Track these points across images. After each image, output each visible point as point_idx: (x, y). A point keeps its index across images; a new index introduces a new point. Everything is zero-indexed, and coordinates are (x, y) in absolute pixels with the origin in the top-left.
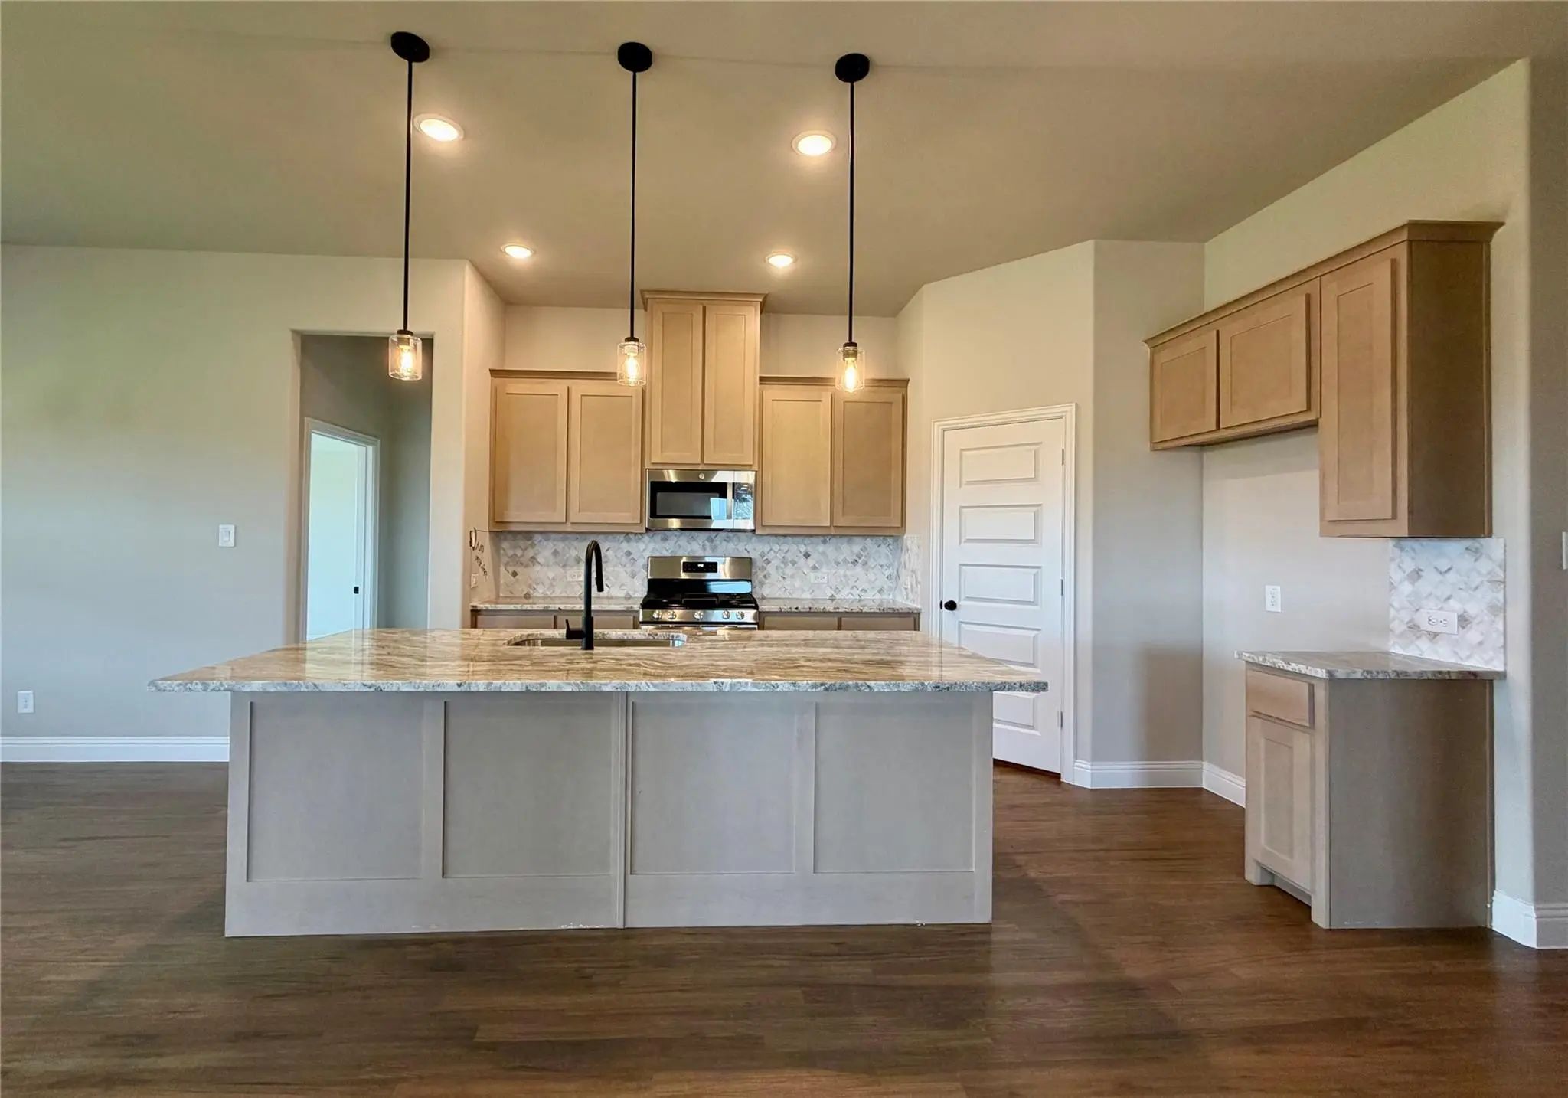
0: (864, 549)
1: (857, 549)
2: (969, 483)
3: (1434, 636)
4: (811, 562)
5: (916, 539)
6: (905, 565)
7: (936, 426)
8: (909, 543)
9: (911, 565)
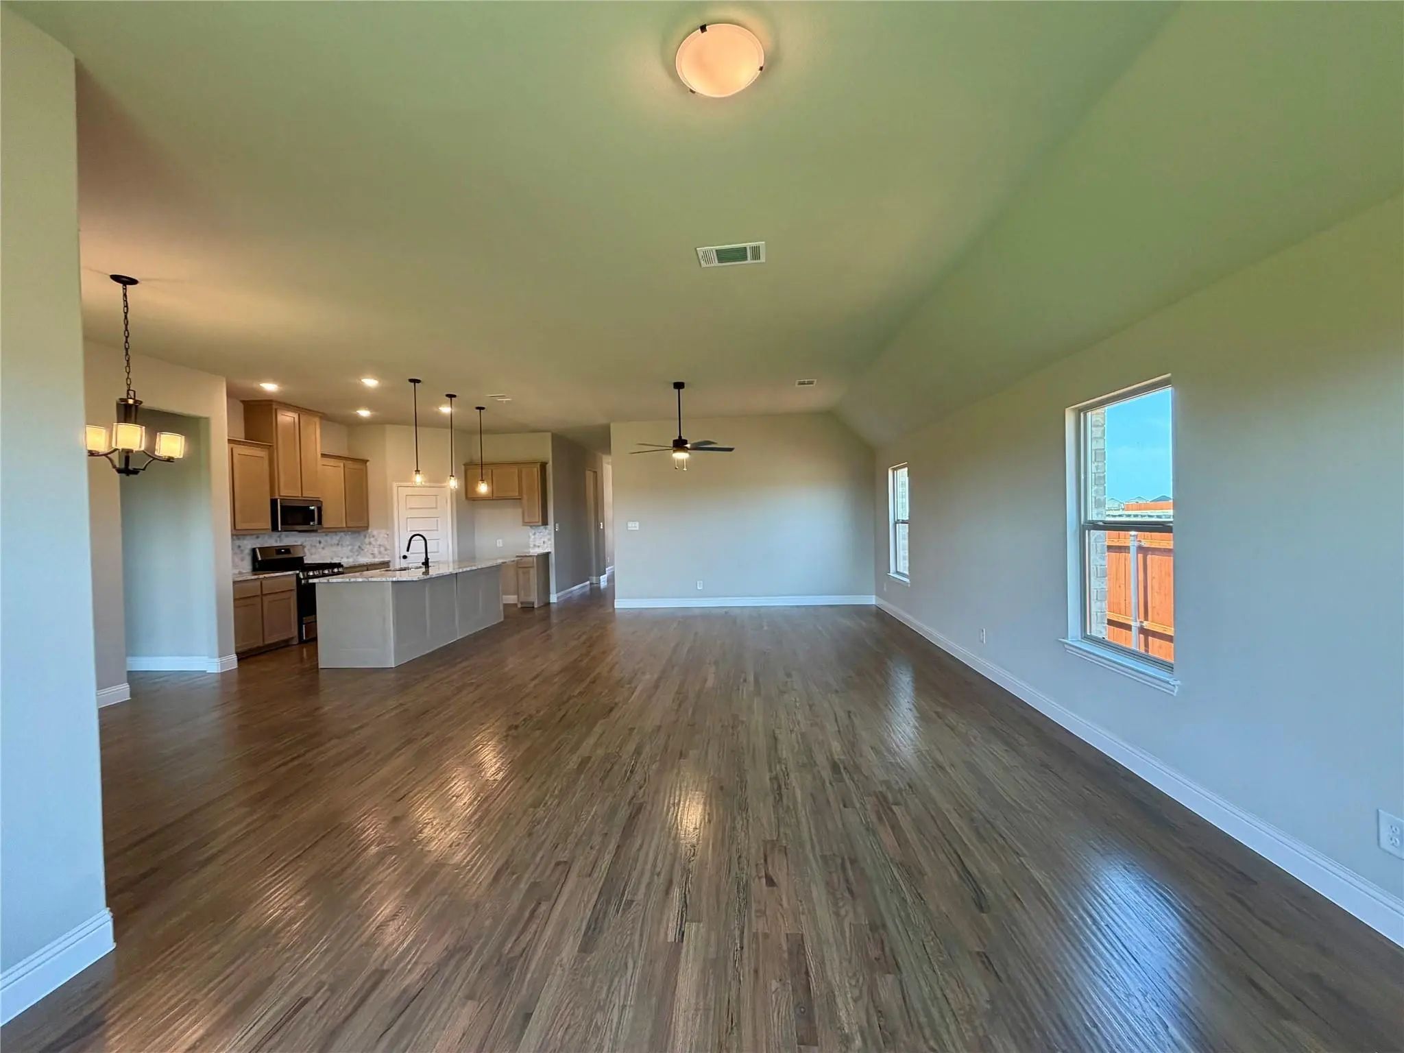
0: (341, 538)
1: (338, 538)
2: (411, 508)
3: (539, 547)
4: (322, 545)
5: (384, 531)
6: (370, 543)
7: (395, 485)
8: (375, 533)
9: (378, 543)
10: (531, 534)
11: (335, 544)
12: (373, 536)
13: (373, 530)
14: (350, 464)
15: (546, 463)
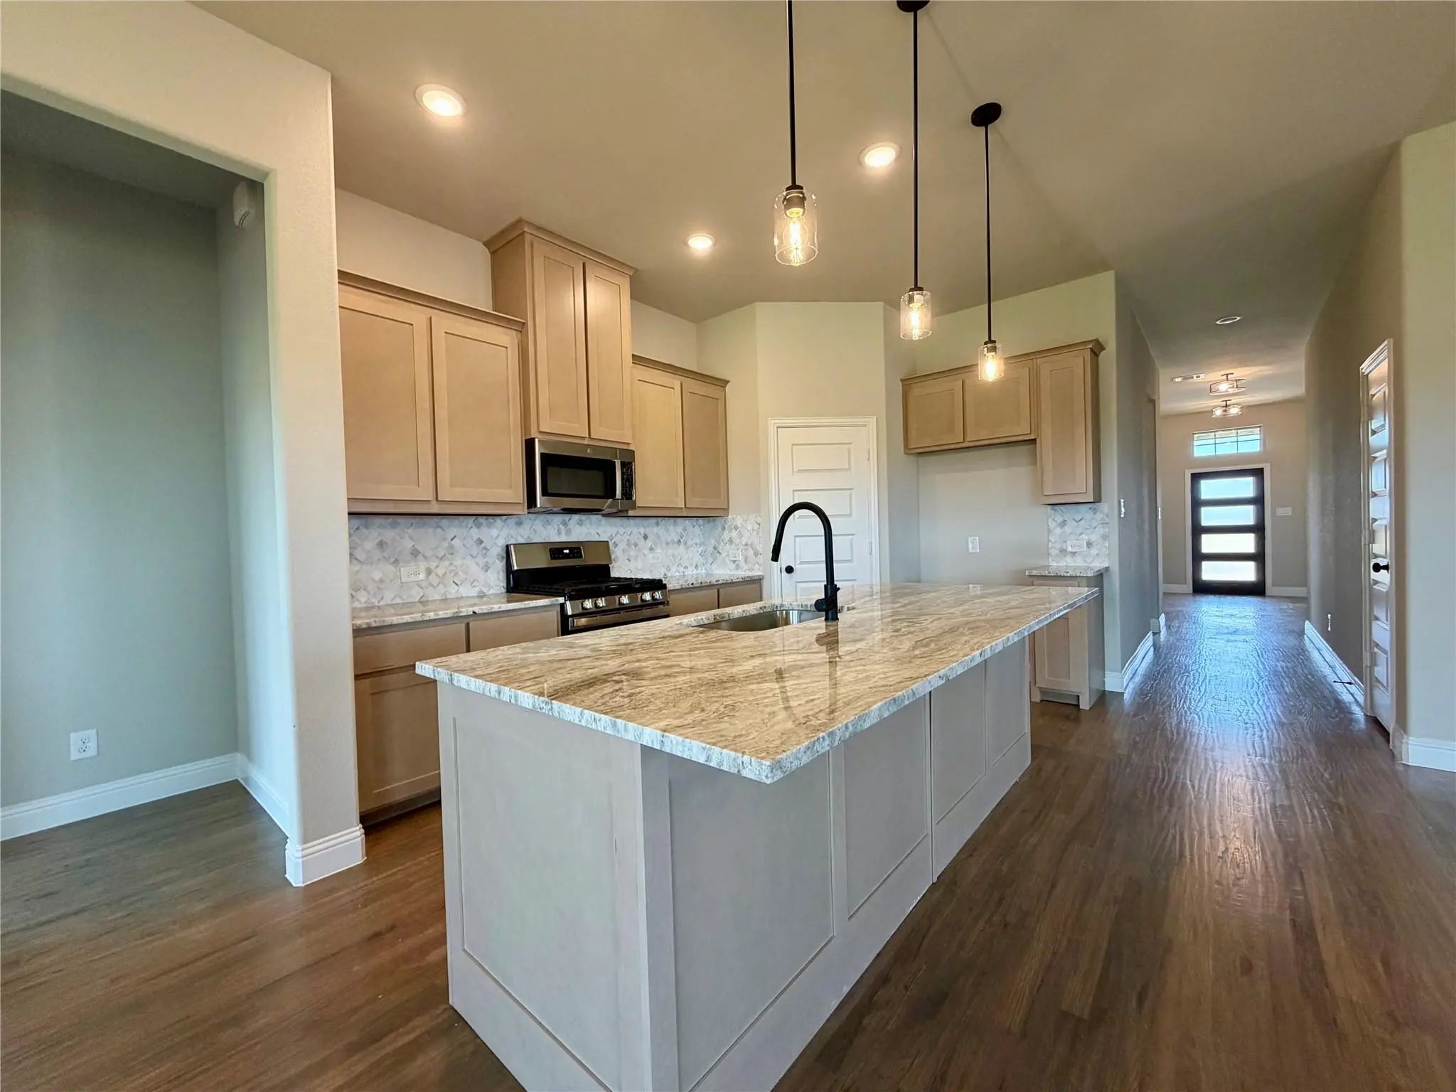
0: (685, 529)
2: (799, 471)
4: (649, 543)
5: (752, 518)
6: (731, 541)
7: (773, 423)
8: (739, 522)
9: (744, 541)
10: (1052, 525)
11: (673, 542)
12: (736, 528)
13: (735, 518)
14: (692, 385)
15: (1102, 348)
